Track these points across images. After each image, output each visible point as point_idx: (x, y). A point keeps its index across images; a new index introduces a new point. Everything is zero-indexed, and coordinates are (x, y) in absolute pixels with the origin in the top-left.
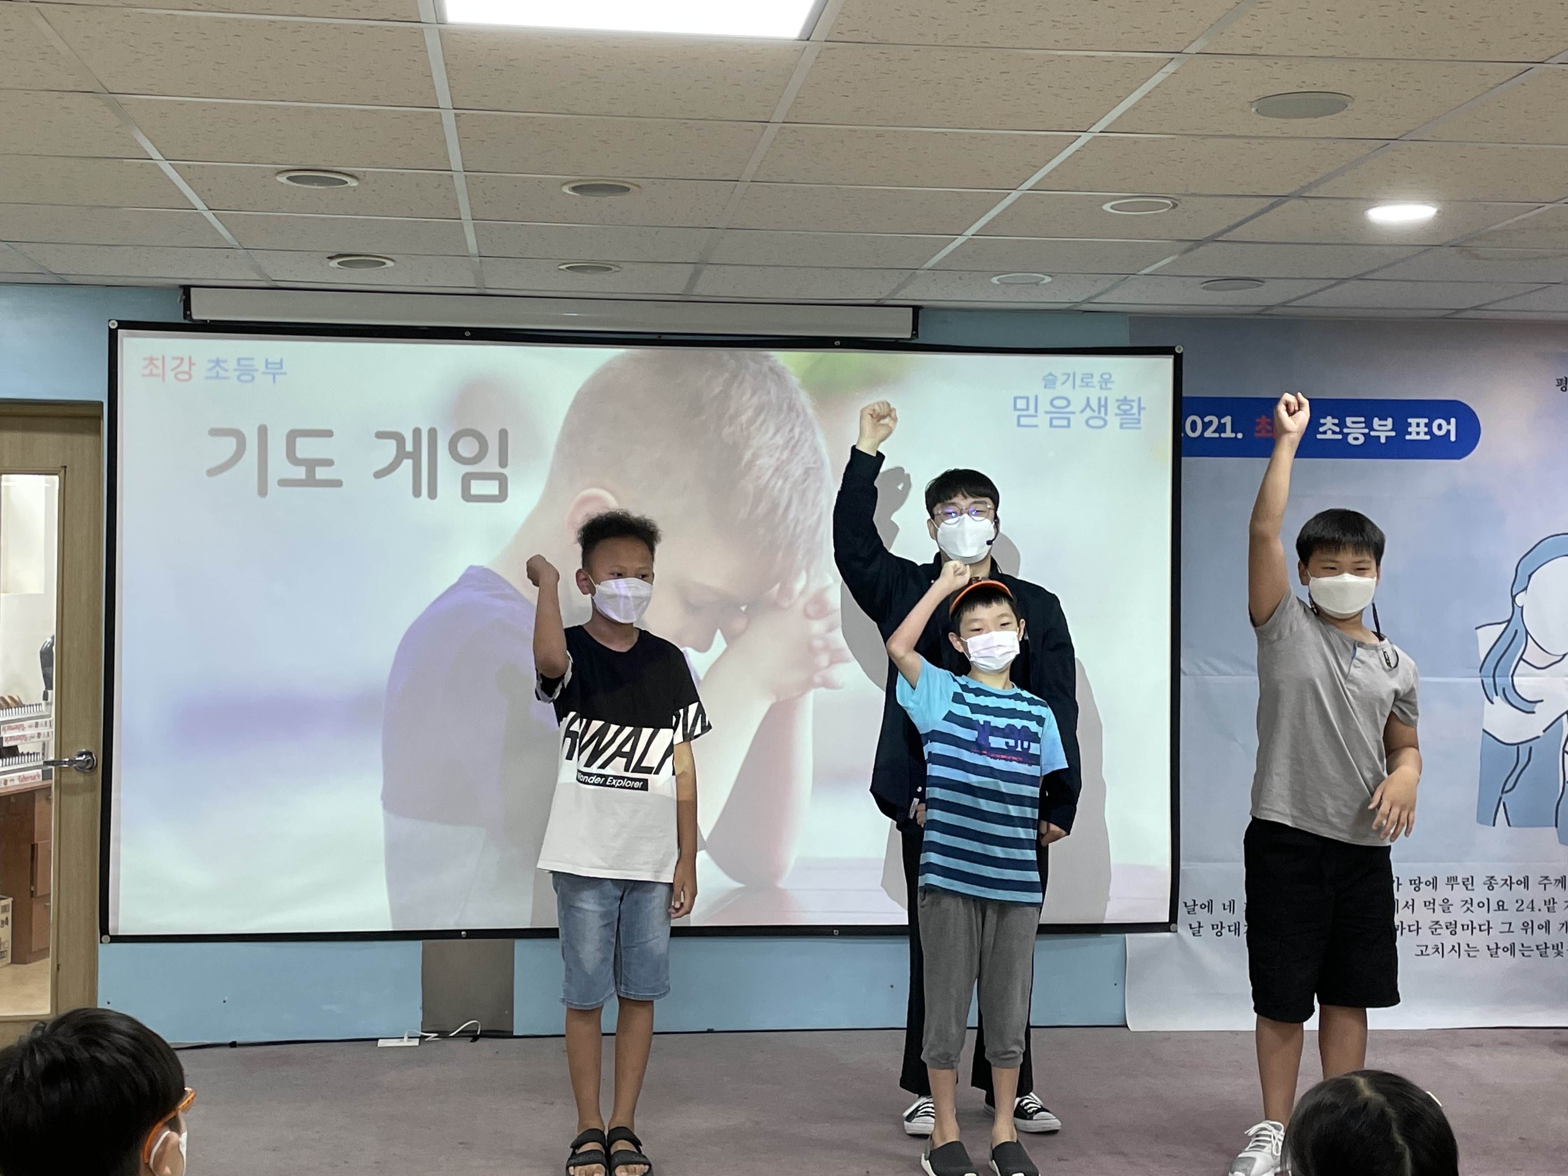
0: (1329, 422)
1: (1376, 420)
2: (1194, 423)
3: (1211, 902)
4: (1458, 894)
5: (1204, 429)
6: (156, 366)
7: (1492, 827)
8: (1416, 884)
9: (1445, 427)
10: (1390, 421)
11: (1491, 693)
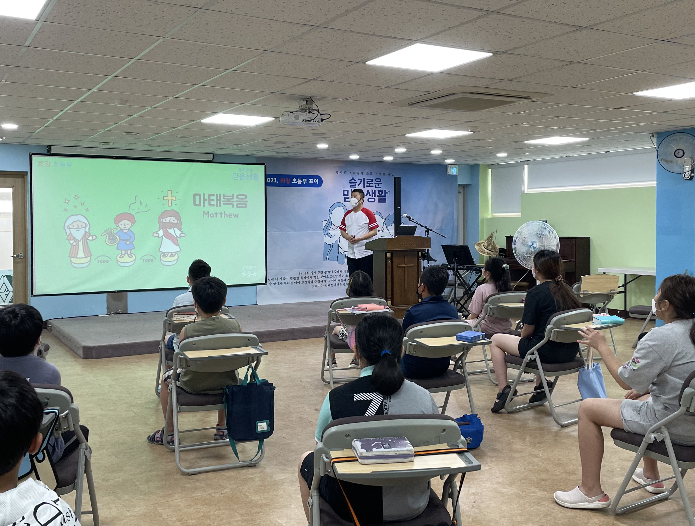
0: (295, 179)
1: (303, 179)
2: (269, 179)
3: (273, 278)
4: (320, 275)
5: (271, 181)
6: (41, 163)
7: (325, 261)
8: (312, 273)
9: (316, 181)
10: (306, 180)
11: (325, 234)
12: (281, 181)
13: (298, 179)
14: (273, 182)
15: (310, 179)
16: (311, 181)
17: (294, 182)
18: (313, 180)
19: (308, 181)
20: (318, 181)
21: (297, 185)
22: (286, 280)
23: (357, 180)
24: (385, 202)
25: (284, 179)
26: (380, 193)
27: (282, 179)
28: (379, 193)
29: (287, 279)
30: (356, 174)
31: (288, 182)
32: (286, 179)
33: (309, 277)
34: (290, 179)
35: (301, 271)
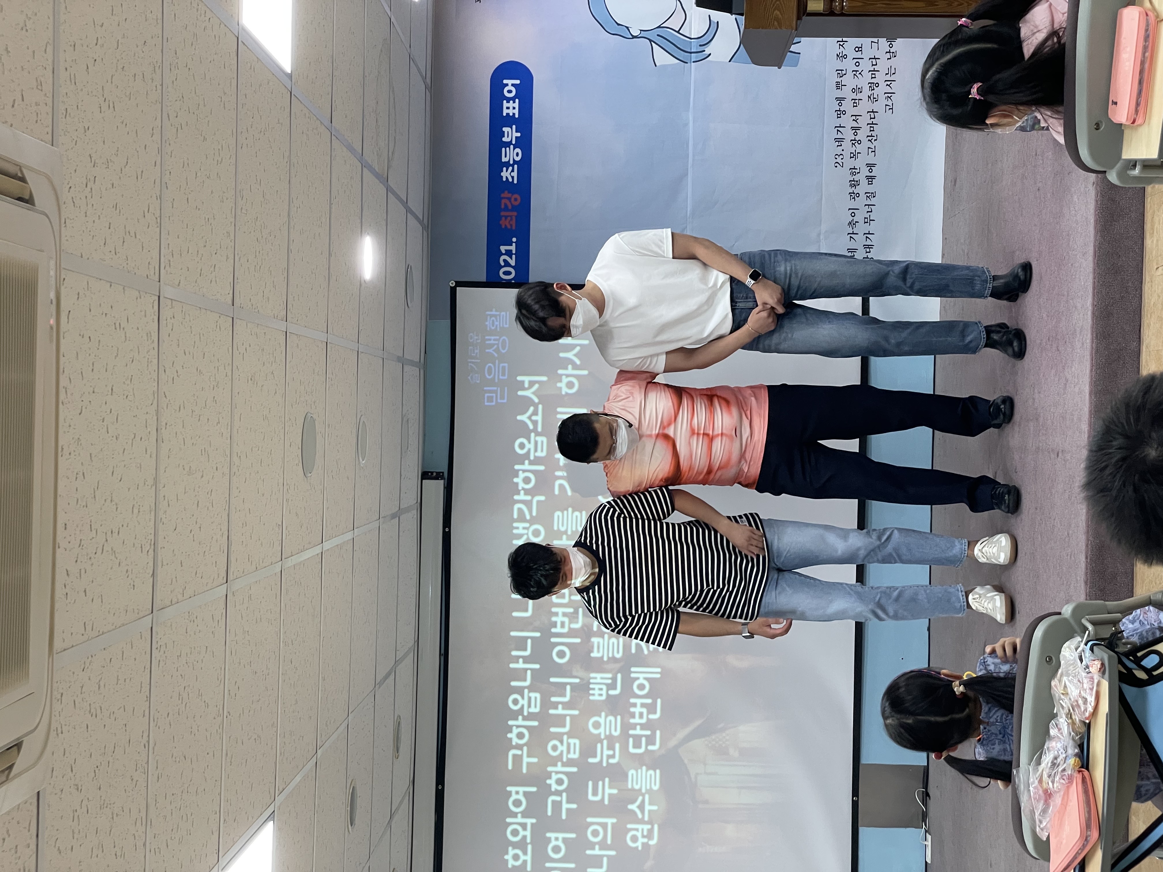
0: (505, 174)
1: (504, 139)
4: (849, 81)
5: (510, 266)
7: (802, 55)
8: (840, 113)
10: (506, 129)
11: (701, 56)
12: (509, 227)
13: (504, 159)
14: (514, 256)
15: (505, 114)
16: (511, 108)
17: (513, 177)
18: (508, 102)
19: (509, 121)
20: (510, 82)
21: (525, 167)
22: (860, 217)
25: (503, 213)
27: (504, 223)
29: (853, 215)
31: (513, 199)
32: (503, 206)
33: (855, 124)
34: (503, 192)
35: (828, 159)
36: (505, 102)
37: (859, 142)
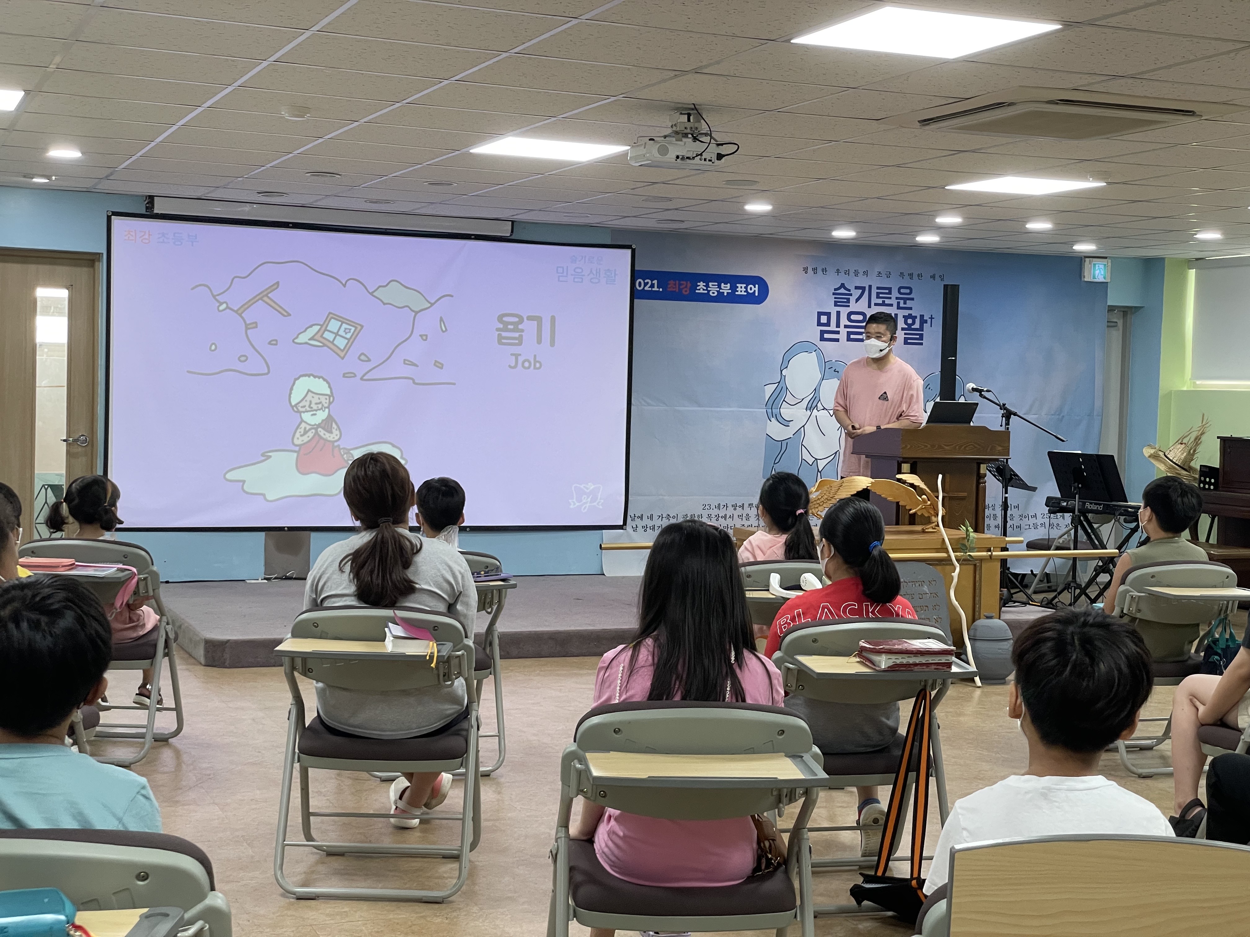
0: (701, 284)
1: (723, 284)
2: (640, 283)
3: (642, 515)
5: (645, 286)
6: (132, 236)
8: (735, 507)
9: (753, 289)
10: (729, 285)
11: (770, 415)
12: (669, 286)
13: (710, 284)
14: (650, 289)
15: (737, 285)
16: (741, 290)
17: (699, 290)
18: (745, 288)
19: (734, 288)
20: (757, 289)
21: (706, 298)
23: (852, 288)
24: (921, 344)
25: (677, 282)
26: (910, 321)
27: (672, 282)
28: (906, 323)
30: (852, 273)
31: (685, 289)
32: (682, 282)
33: (728, 516)
34: (690, 283)
35: (708, 500)
36: (745, 285)
37: (717, 520)
